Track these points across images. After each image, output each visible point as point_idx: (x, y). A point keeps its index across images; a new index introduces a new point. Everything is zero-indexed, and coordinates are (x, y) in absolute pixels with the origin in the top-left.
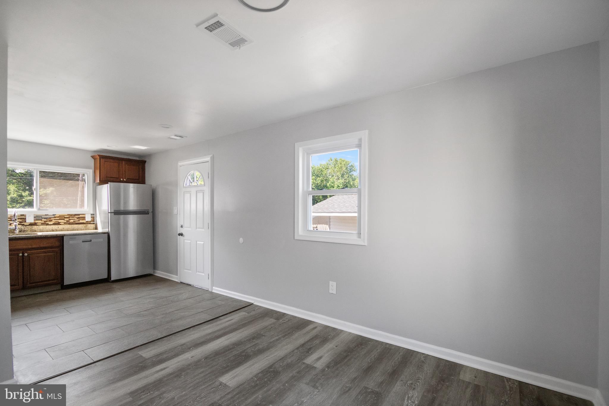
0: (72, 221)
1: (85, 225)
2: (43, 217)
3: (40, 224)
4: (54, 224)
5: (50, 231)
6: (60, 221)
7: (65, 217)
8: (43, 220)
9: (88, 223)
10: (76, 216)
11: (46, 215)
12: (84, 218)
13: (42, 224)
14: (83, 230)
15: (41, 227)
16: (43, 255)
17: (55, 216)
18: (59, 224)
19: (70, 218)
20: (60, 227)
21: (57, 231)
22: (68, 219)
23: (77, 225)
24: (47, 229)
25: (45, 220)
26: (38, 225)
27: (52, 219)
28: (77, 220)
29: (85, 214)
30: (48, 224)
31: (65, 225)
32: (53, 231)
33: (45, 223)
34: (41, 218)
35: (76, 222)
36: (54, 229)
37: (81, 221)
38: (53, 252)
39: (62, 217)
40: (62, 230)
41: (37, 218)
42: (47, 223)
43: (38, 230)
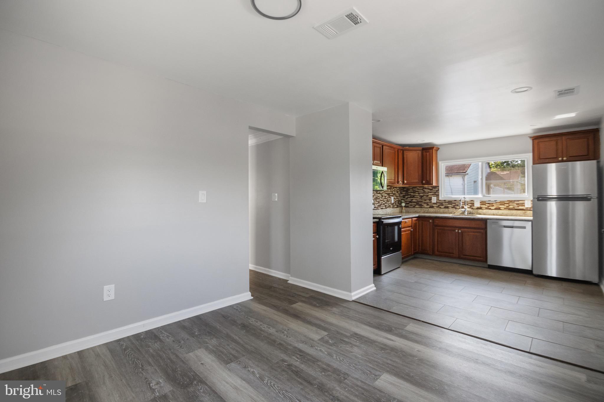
0: (511, 207)
1: (524, 211)
2: (487, 202)
3: (485, 208)
4: (496, 209)
5: (492, 215)
6: (500, 206)
7: (505, 202)
8: (487, 205)
9: (527, 209)
10: (516, 202)
11: (489, 201)
12: (523, 205)
13: (486, 208)
14: (522, 216)
15: (485, 211)
16: (472, 233)
17: (497, 201)
18: (499, 209)
19: (510, 204)
20: (500, 212)
21: (497, 215)
22: (507, 205)
23: (516, 211)
24: (489, 213)
25: (488, 205)
26: (482, 209)
27: (494, 204)
28: (516, 206)
29: (524, 200)
30: (490, 209)
31: (505, 211)
32: (494, 215)
33: (488, 208)
34: (503, 204)
35: (516, 208)
36: (495, 213)
37: (520, 207)
38: (480, 232)
39: (502, 203)
40: (501, 215)
41: (483, 203)
42: (490, 207)
43: (482, 214)
